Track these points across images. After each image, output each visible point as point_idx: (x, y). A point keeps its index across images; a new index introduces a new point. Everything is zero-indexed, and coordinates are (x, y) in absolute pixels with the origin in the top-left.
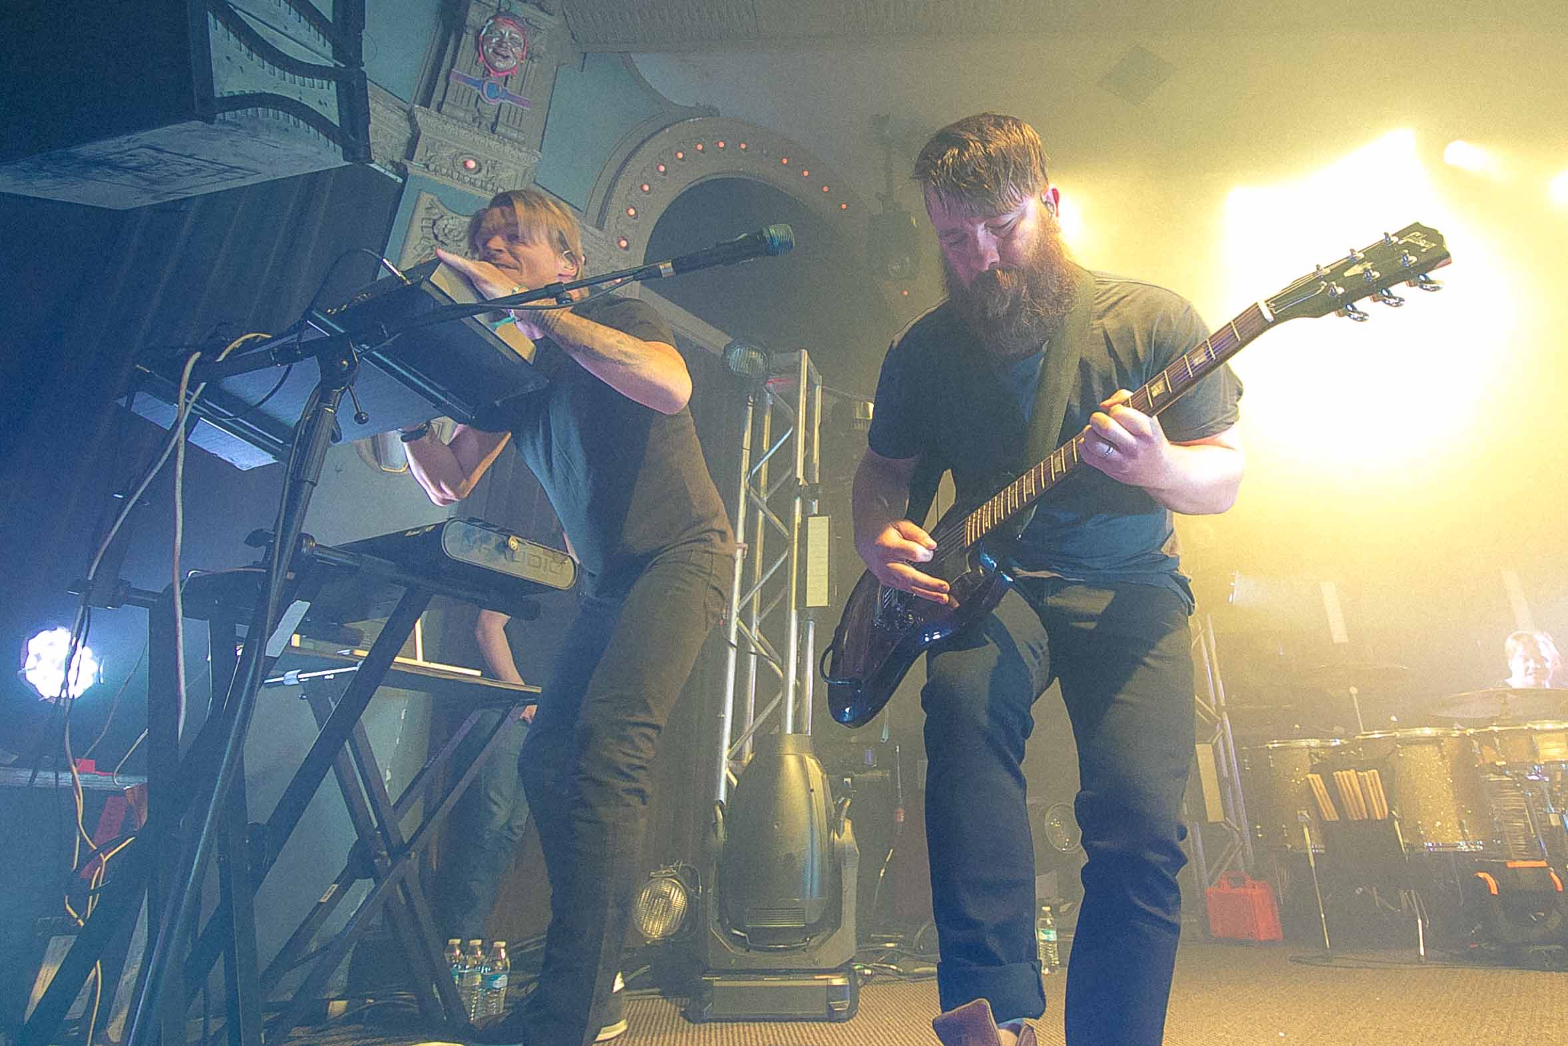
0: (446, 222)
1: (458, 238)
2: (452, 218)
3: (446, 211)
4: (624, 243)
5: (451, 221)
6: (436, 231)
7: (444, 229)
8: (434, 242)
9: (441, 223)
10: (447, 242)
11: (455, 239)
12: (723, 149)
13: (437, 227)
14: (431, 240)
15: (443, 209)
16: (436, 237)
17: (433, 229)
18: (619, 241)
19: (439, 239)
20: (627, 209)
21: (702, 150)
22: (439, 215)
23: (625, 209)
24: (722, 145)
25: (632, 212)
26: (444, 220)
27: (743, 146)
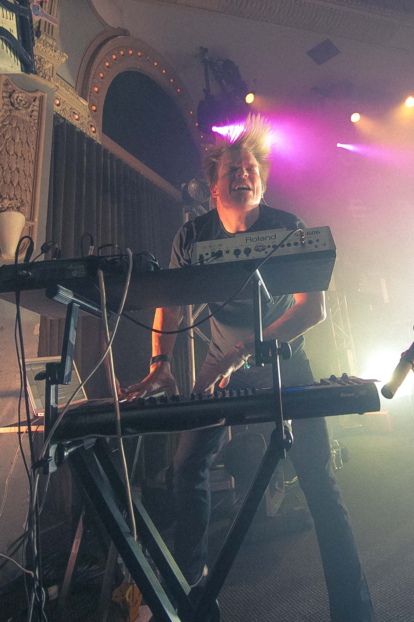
0: (18, 95)
2: (21, 92)
3: (17, 88)
4: (94, 108)
5: (20, 94)
6: (12, 101)
7: (17, 99)
8: (11, 107)
9: (15, 96)
10: (21, 108)
11: (25, 106)
12: (131, 55)
13: (13, 98)
14: (9, 106)
15: (15, 86)
16: (12, 104)
17: (10, 99)
18: (92, 106)
19: (15, 106)
20: (94, 88)
21: (123, 55)
22: (13, 90)
23: (93, 88)
24: (131, 52)
25: (96, 89)
26: (16, 93)
27: (139, 54)
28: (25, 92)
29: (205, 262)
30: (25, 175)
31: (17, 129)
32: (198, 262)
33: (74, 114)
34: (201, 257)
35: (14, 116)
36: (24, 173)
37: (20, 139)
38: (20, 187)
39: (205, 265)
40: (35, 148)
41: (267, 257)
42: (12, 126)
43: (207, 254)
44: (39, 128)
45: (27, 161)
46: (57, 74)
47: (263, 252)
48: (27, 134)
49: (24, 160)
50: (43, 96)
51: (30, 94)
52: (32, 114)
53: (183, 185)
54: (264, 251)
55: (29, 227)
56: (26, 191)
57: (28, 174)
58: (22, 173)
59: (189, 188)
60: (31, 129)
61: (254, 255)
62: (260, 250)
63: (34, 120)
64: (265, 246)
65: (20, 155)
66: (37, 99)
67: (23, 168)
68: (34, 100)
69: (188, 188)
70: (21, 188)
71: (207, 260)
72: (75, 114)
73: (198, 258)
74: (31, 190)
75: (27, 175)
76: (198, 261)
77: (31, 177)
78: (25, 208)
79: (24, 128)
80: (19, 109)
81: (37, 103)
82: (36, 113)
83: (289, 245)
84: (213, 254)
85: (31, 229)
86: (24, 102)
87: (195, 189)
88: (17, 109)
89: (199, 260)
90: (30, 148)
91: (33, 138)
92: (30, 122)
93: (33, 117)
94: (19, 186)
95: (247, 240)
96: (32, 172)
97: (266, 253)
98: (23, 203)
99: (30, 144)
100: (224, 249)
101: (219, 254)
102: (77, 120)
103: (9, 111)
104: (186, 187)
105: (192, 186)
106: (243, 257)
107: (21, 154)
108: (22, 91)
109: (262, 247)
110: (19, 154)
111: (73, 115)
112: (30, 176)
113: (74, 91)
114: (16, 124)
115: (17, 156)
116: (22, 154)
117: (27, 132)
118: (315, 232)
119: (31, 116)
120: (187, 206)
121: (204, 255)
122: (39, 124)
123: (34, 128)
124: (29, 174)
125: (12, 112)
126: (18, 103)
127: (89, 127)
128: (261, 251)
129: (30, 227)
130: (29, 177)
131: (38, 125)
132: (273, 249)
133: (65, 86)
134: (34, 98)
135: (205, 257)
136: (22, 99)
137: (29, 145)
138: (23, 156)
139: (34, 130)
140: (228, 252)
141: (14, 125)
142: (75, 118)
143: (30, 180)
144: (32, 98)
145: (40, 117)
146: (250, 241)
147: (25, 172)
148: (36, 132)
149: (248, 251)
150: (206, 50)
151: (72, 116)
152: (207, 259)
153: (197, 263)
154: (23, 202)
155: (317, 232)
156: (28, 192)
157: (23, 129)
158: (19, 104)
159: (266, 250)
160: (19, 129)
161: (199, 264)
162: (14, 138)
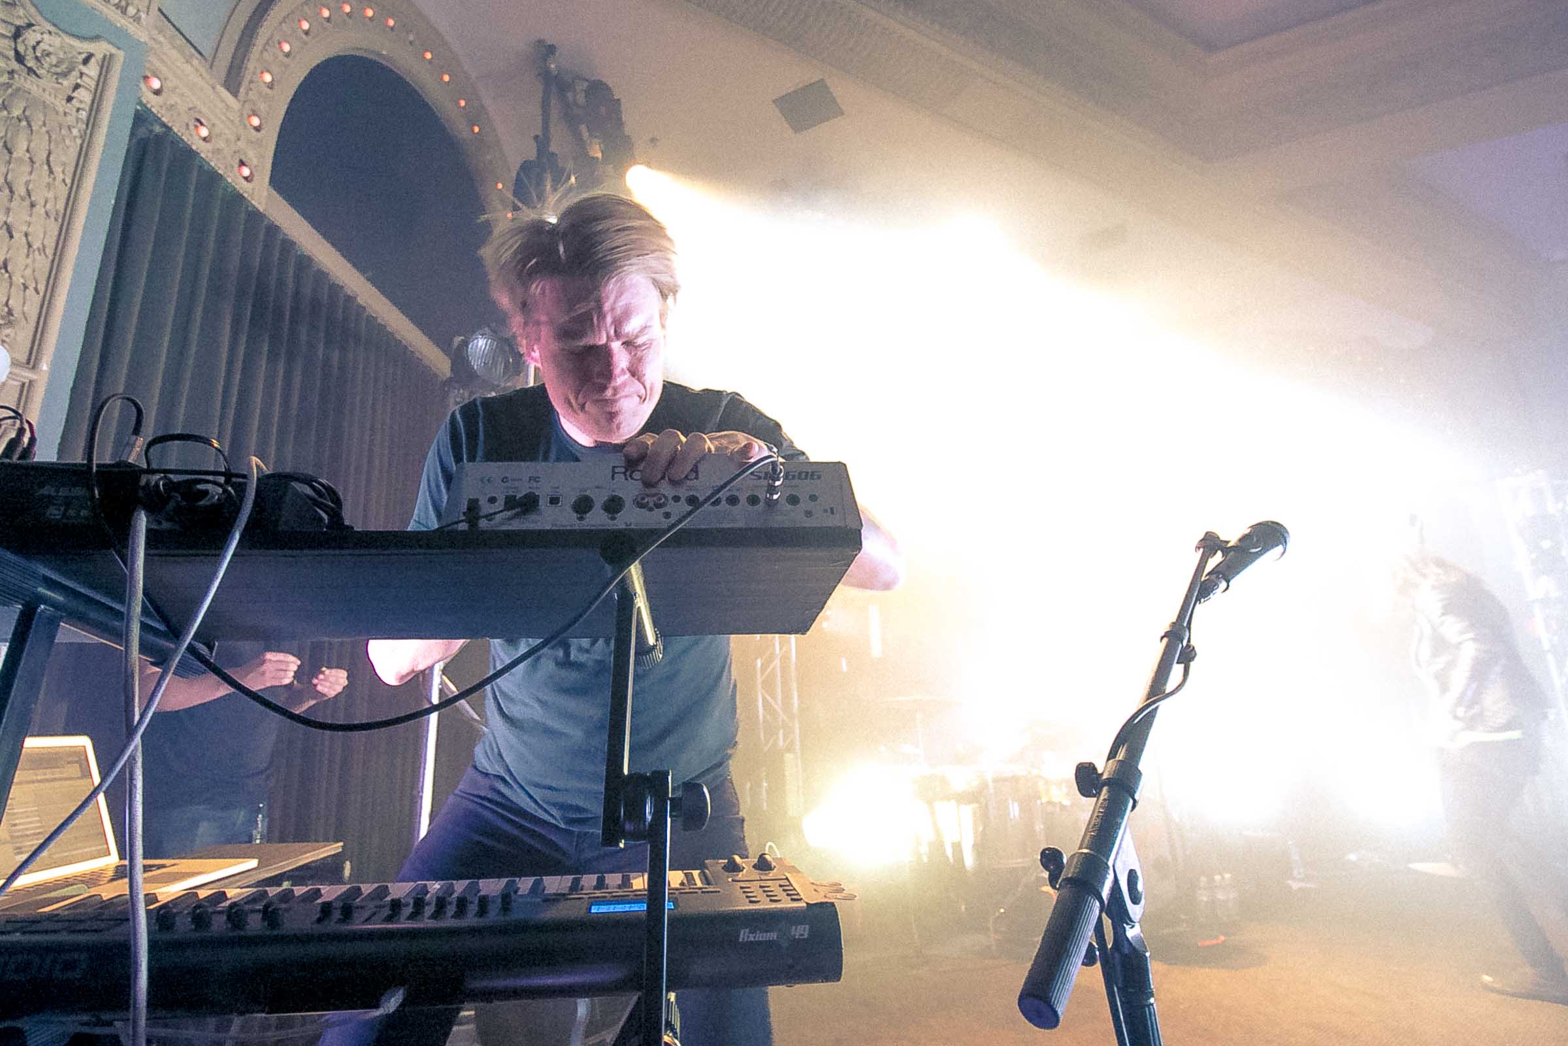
0: (39, 37)
1: (59, 70)
2: (50, 33)
3: (39, 18)
4: (256, 121)
5: (46, 36)
6: (21, 49)
7: (34, 48)
8: (15, 65)
9: (31, 37)
10: (40, 72)
11: (53, 70)
12: (371, 19)
13: (23, 41)
14: (8, 59)
15: (33, 10)
16: (20, 58)
17: (16, 43)
18: (249, 116)
19: (26, 62)
20: (262, 73)
21: (348, 15)
22: (26, 21)
23: (258, 71)
24: (370, 13)
25: (268, 78)
26: (34, 31)
27: (391, 23)
28: (60, 33)
29: (483, 524)
30: (30, 246)
31: (24, 123)
32: (462, 521)
33: (198, 124)
34: (473, 506)
35: (18, 90)
36: (27, 240)
37: (28, 151)
38: (7, 275)
39: (483, 532)
40: (68, 181)
41: (669, 530)
42: (9, 113)
43: (492, 500)
44: (88, 132)
45: (40, 210)
46: (160, 10)
47: (658, 513)
48: (50, 142)
49: (33, 205)
50: (111, 55)
51: (76, 43)
52: (75, 94)
53: (458, 339)
54: (662, 510)
55: (21, 383)
56: (26, 287)
57: (37, 245)
58: (20, 239)
59: (472, 348)
60: (63, 132)
61: (631, 518)
62: (651, 505)
63: (78, 110)
64: (666, 498)
65: (23, 192)
66: (93, 60)
67: (25, 228)
68: (86, 61)
69: (470, 346)
70: (10, 277)
71: (490, 517)
72: (202, 124)
73: (464, 508)
74: (41, 288)
75: (35, 247)
76: (463, 518)
77: (46, 256)
78: (16, 334)
79: (44, 124)
80: (37, 75)
81: (92, 70)
82: (84, 96)
83: (733, 500)
84: (510, 503)
85: (26, 389)
86: (54, 60)
87: (486, 351)
88: (31, 71)
89: (464, 514)
90: (54, 179)
91: (66, 157)
92: (65, 114)
93: (74, 101)
94: (7, 271)
95: (614, 473)
96: (50, 243)
97: (667, 515)
98: (12, 318)
99: (58, 169)
100: (544, 492)
101: (528, 504)
102: (205, 139)
103: (9, 73)
104: (465, 343)
105: (480, 344)
106: (597, 519)
107: (25, 190)
108: (52, 29)
109: (655, 499)
110: (21, 190)
111: (196, 127)
112: (44, 250)
113: (208, 67)
114: (21, 111)
115: (12, 191)
116: (28, 190)
117: (50, 137)
118: (807, 473)
119: (70, 99)
120: (461, 391)
121: (483, 502)
122: (92, 122)
123: (75, 132)
124: (41, 246)
125: (16, 76)
126: (37, 58)
127: (236, 166)
128: (651, 510)
129: (24, 384)
130: (40, 254)
131: (87, 125)
132: (691, 508)
133: (181, 51)
134: (84, 56)
135: (486, 508)
136: (51, 49)
137: (51, 172)
138: (30, 196)
139: (75, 137)
140: (554, 501)
141: (17, 112)
142: (198, 134)
143: (42, 263)
144: (80, 53)
145: (95, 107)
146: (622, 476)
147: (30, 238)
148: (79, 141)
149: (614, 506)
150: (551, 49)
151: (192, 128)
152: (491, 514)
153: (457, 523)
154: (12, 315)
155: (813, 474)
156: (30, 292)
157: (41, 127)
158: (40, 62)
159: (667, 509)
160: (30, 125)
161: (463, 526)
162: (9, 145)
